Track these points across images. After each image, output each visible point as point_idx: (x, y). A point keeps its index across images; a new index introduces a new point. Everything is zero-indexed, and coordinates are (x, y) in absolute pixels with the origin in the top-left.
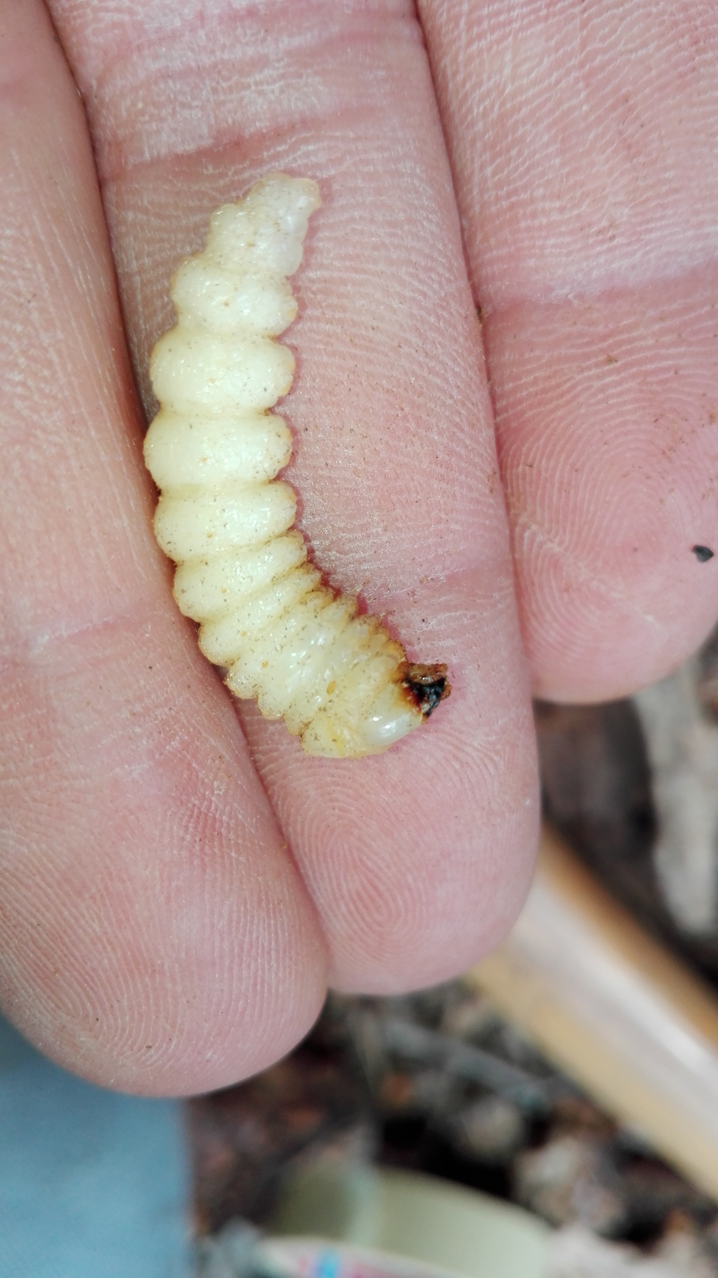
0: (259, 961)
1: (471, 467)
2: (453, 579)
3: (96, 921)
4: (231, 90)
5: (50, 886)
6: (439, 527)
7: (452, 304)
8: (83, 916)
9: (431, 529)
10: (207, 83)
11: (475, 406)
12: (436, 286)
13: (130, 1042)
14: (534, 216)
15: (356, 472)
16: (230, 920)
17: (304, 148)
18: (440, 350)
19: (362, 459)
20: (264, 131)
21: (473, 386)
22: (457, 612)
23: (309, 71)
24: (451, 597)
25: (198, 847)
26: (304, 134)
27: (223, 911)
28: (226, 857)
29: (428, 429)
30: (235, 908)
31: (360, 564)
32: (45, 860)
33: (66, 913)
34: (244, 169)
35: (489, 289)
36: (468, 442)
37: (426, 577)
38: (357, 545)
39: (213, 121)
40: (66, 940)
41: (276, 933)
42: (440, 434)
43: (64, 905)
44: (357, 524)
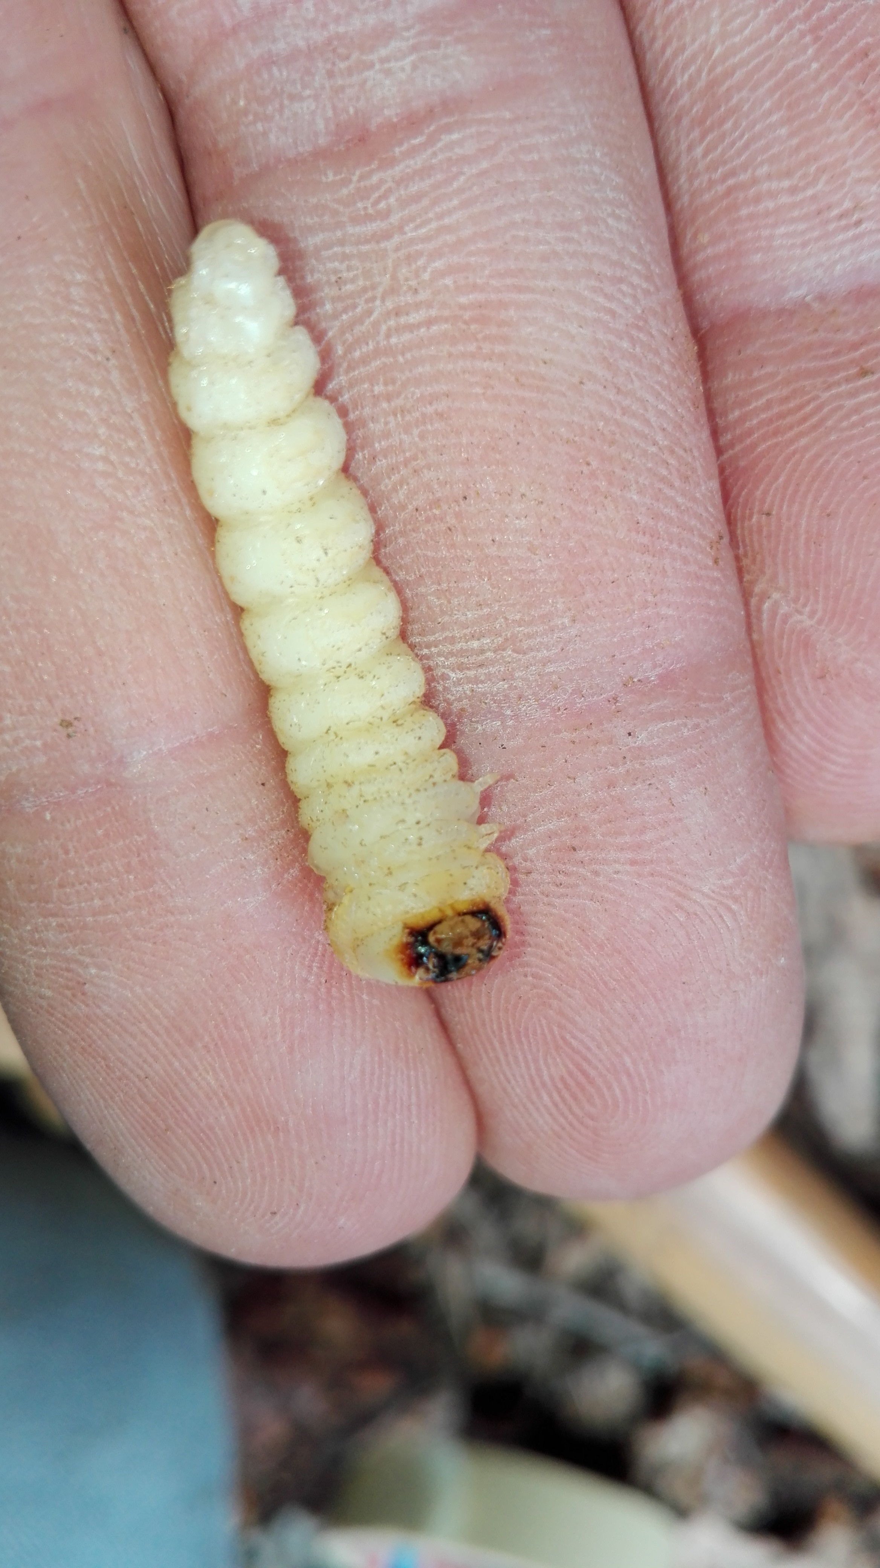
0: (398, 1117)
1: (685, 532)
2: (667, 680)
3: (211, 1073)
4: (350, 72)
5: (157, 1033)
6: (645, 613)
7: (653, 322)
8: (196, 1068)
9: (634, 617)
10: (320, 64)
11: (689, 452)
12: (628, 301)
13: (252, 1208)
14: (757, 199)
15: (532, 549)
16: (363, 1072)
17: (446, 139)
18: (637, 384)
19: (539, 531)
20: (395, 120)
21: (684, 426)
22: (675, 721)
23: (448, 38)
24: (665, 702)
25: (323, 990)
26: (445, 120)
27: (354, 1062)
28: (356, 999)
29: (625, 487)
30: (368, 1059)
31: (544, 665)
32: (151, 1005)
33: (177, 1064)
34: (371, 172)
35: (704, 298)
36: (680, 500)
37: (631, 678)
38: (539, 641)
39: (330, 113)
40: (178, 1094)
41: (417, 1087)
42: (640, 492)
43: (175, 1055)
44: (536, 615)
